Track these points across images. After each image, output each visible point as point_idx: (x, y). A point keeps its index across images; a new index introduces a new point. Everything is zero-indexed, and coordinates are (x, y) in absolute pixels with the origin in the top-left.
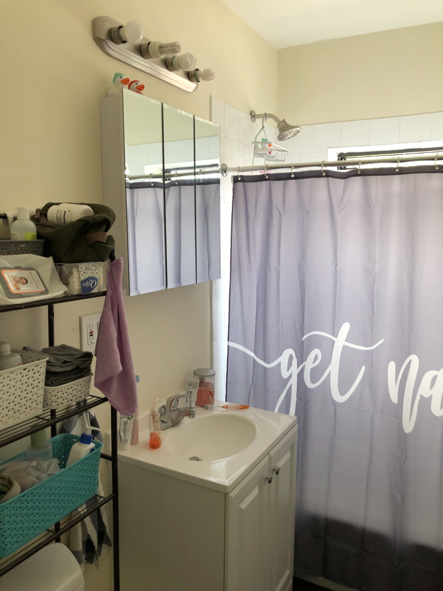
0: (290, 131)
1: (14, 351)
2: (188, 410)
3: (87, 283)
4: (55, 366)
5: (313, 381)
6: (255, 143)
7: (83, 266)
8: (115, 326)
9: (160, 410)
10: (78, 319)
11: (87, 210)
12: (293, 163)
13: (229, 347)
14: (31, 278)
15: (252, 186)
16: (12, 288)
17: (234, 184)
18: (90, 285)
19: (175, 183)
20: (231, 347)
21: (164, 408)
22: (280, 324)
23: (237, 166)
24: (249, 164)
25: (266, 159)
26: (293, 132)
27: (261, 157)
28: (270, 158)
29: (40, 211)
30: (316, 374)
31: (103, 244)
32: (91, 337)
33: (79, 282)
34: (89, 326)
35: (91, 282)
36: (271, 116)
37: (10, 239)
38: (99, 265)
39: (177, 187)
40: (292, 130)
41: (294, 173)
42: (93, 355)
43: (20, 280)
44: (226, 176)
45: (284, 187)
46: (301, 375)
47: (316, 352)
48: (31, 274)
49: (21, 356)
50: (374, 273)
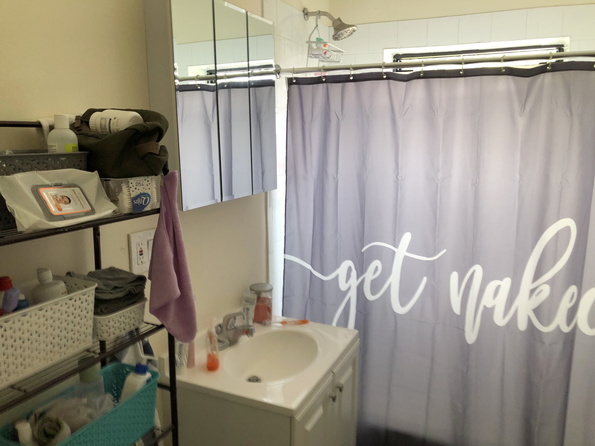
0: (346, 30)
1: (56, 278)
2: (246, 328)
3: (138, 200)
4: (105, 293)
5: (373, 293)
6: (309, 42)
7: (133, 181)
8: (171, 246)
9: (216, 328)
10: (126, 237)
11: (136, 117)
12: (352, 64)
13: (286, 260)
14: (74, 196)
15: (307, 89)
16: (53, 209)
17: (288, 87)
18: (142, 202)
19: (224, 85)
20: (287, 259)
21: (221, 327)
22: (338, 235)
23: (291, 67)
24: (303, 66)
25: (320, 60)
26: (349, 31)
27: (315, 58)
28: (325, 59)
29: (80, 118)
30: (376, 285)
31: (155, 156)
32: (141, 257)
33: (130, 199)
34: (139, 244)
35: (143, 199)
36: (325, 14)
37: (47, 151)
38: (151, 179)
39: (227, 90)
40: (348, 29)
41: (353, 75)
42: (146, 278)
43: (62, 198)
44: (280, 78)
45: (343, 89)
46: (360, 288)
47: (377, 263)
48: (74, 192)
49: (65, 283)
50: (437, 181)
